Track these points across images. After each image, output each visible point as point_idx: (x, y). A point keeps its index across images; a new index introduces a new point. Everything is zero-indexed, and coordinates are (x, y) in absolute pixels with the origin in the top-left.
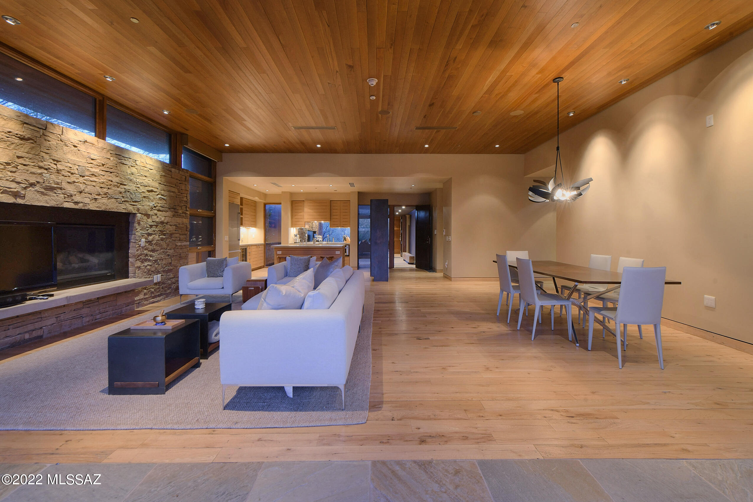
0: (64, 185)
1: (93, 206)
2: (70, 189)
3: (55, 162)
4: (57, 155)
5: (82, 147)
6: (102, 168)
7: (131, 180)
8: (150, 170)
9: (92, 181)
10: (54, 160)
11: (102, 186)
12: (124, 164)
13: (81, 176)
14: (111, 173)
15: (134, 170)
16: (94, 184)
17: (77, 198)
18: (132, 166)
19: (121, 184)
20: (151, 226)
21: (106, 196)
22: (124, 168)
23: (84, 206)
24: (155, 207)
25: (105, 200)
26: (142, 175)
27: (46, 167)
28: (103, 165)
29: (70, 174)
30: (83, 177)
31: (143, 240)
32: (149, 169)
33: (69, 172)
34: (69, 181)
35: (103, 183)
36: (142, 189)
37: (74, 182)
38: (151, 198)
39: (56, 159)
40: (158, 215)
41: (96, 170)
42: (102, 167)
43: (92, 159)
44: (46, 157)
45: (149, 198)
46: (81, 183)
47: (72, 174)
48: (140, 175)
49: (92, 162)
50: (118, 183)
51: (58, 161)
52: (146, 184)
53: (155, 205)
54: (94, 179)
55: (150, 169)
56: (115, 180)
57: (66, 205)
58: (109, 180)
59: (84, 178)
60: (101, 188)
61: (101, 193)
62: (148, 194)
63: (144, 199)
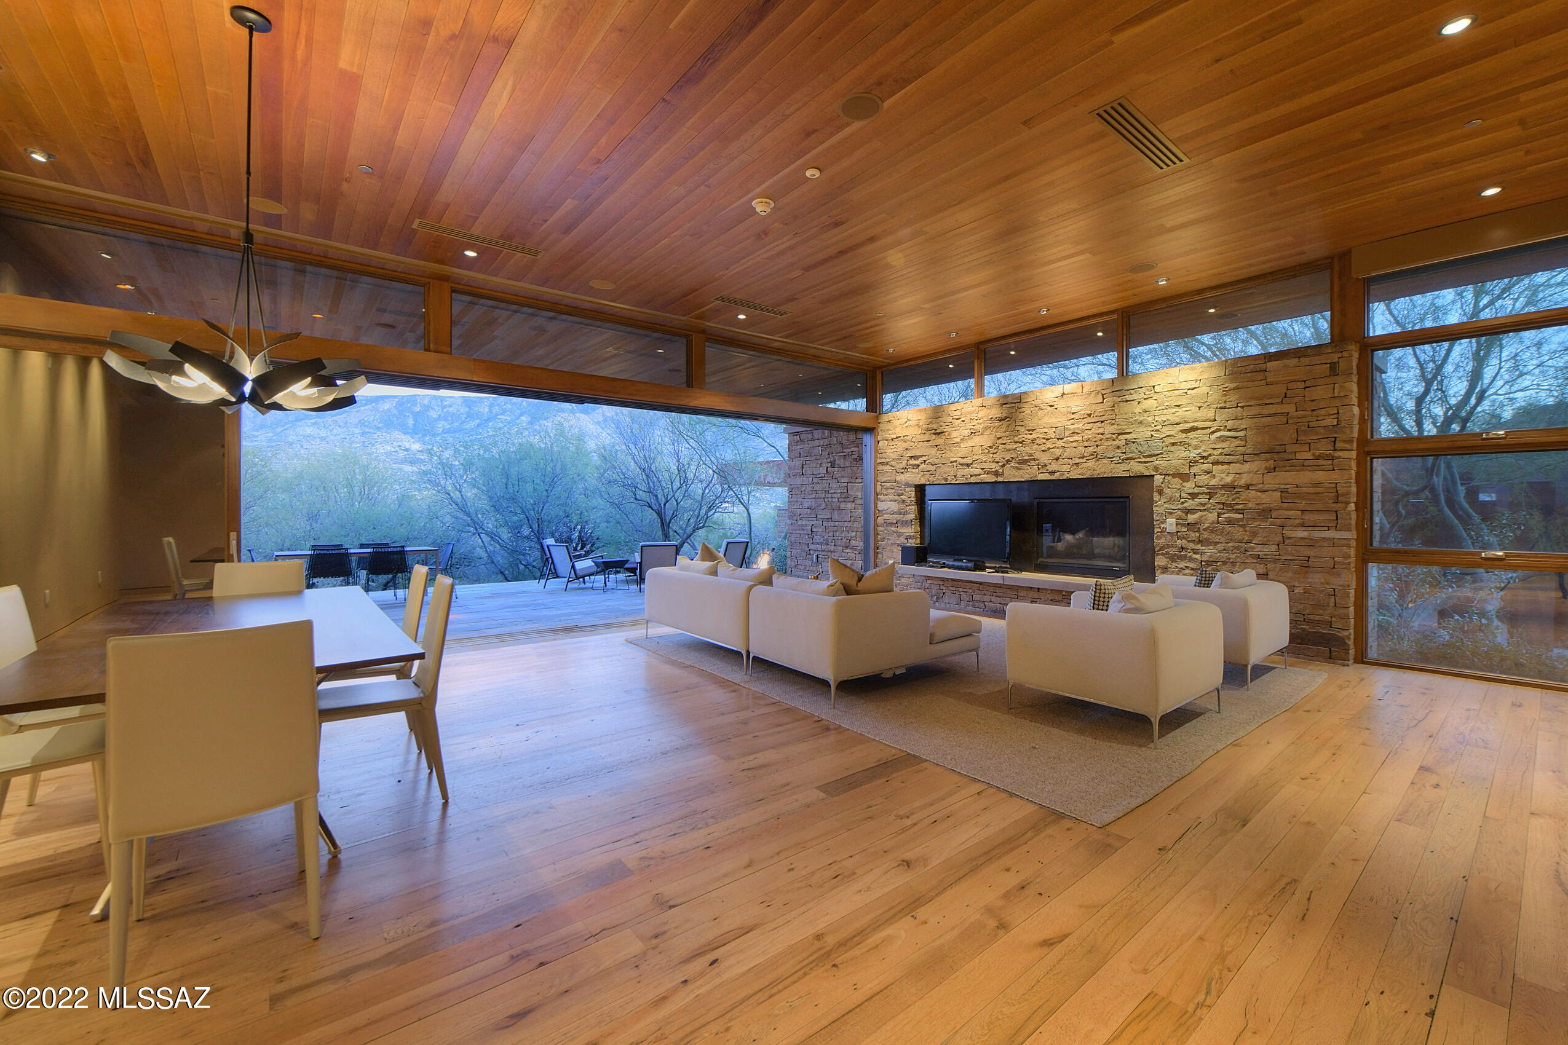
0: (1037, 455)
1: (1075, 475)
2: (1045, 458)
3: (1031, 432)
4: (1030, 425)
5: (1061, 404)
6: (1089, 420)
7: (1141, 423)
8: (1189, 392)
9: (1072, 442)
10: (1029, 430)
11: (1086, 444)
12: (1127, 401)
13: (1058, 439)
14: (1102, 422)
15: (1149, 404)
16: (1075, 444)
17: (1054, 467)
18: (1145, 399)
19: (1119, 434)
20: (1193, 496)
21: (1092, 457)
22: (1126, 407)
23: (1061, 475)
24: (1203, 457)
25: (1091, 464)
26: (1168, 407)
27: (1020, 440)
28: (1089, 415)
29: (1044, 441)
30: (1062, 439)
31: (1172, 521)
32: (1185, 391)
33: (1044, 438)
34: (1044, 449)
35: (1088, 440)
36: (1167, 431)
37: (1049, 449)
38: (1194, 442)
39: (1030, 428)
40: (1214, 473)
41: (1079, 426)
42: (1088, 418)
43: (1073, 413)
44: (1021, 429)
45: (1186, 444)
46: (1058, 448)
47: (1047, 439)
48: (1163, 407)
49: (1073, 416)
50: (1114, 434)
51: (1033, 430)
52: (1177, 420)
53: (1205, 454)
54: (1076, 438)
55: (1189, 389)
56: (1109, 429)
57: (1041, 477)
58: (1098, 434)
59: (1063, 441)
60: (1086, 447)
61: (1085, 455)
62: (1185, 435)
63: (1172, 448)
